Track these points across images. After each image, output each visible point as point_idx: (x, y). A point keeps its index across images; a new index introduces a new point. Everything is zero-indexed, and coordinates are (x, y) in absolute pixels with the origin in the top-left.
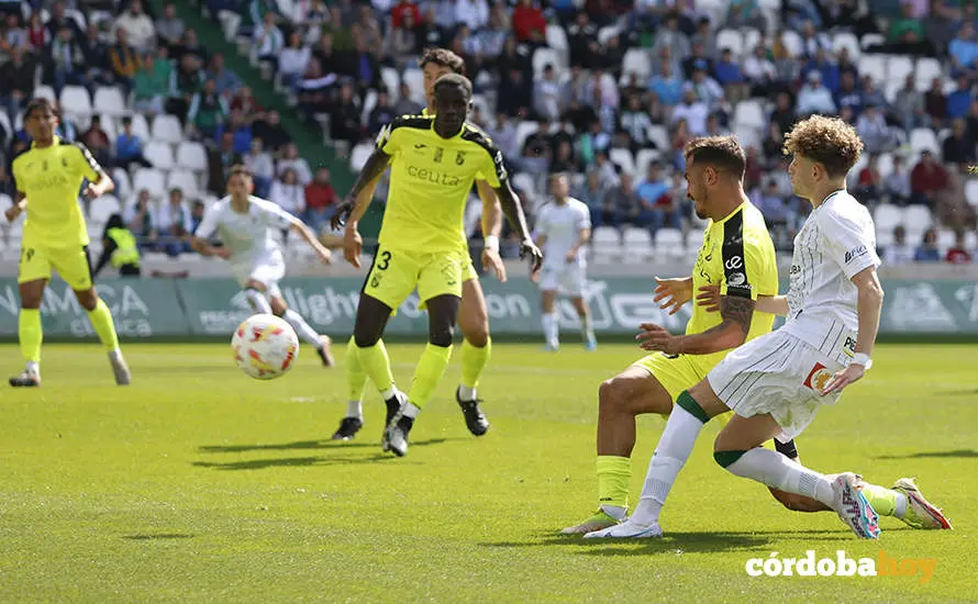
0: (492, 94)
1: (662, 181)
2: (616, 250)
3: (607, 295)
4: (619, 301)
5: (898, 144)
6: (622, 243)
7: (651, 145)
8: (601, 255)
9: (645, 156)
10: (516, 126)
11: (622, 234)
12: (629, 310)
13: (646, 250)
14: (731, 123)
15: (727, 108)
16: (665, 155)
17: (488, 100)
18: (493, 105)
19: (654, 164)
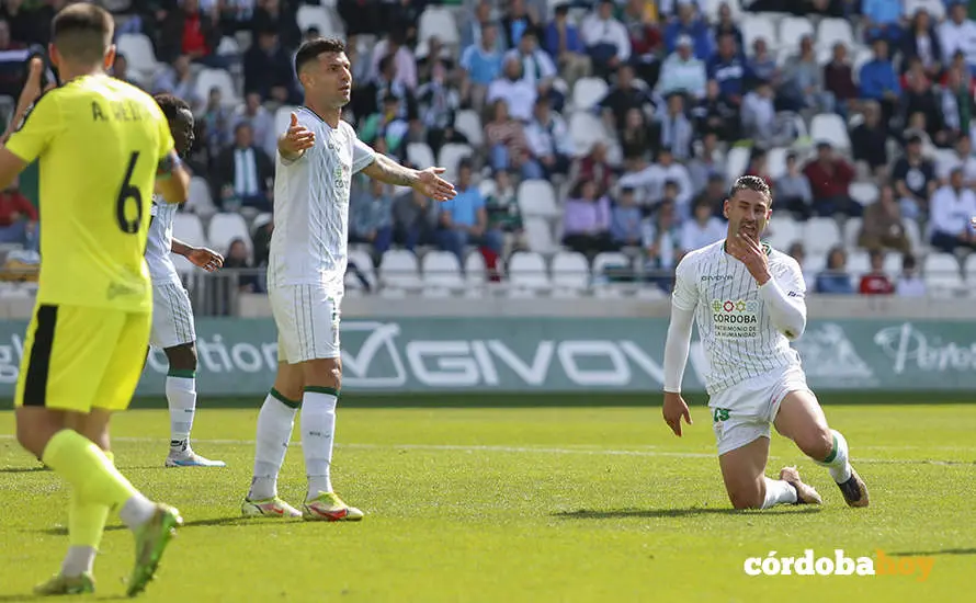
0: (237, 68)
1: (477, 185)
2: (411, 281)
3: (401, 342)
4: (415, 350)
5: (796, 135)
6: (420, 271)
7: (460, 138)
8: (394, 287)
9: (452, 153)
10: (273, 112)
11: (420, 259)
12: (431, 362)
13: (454, 281)
14: (568, 108)
15: (560, 85)
16: (477, 151)
17: (234, 76)
18: (241, 82)
19: (464, 164)
